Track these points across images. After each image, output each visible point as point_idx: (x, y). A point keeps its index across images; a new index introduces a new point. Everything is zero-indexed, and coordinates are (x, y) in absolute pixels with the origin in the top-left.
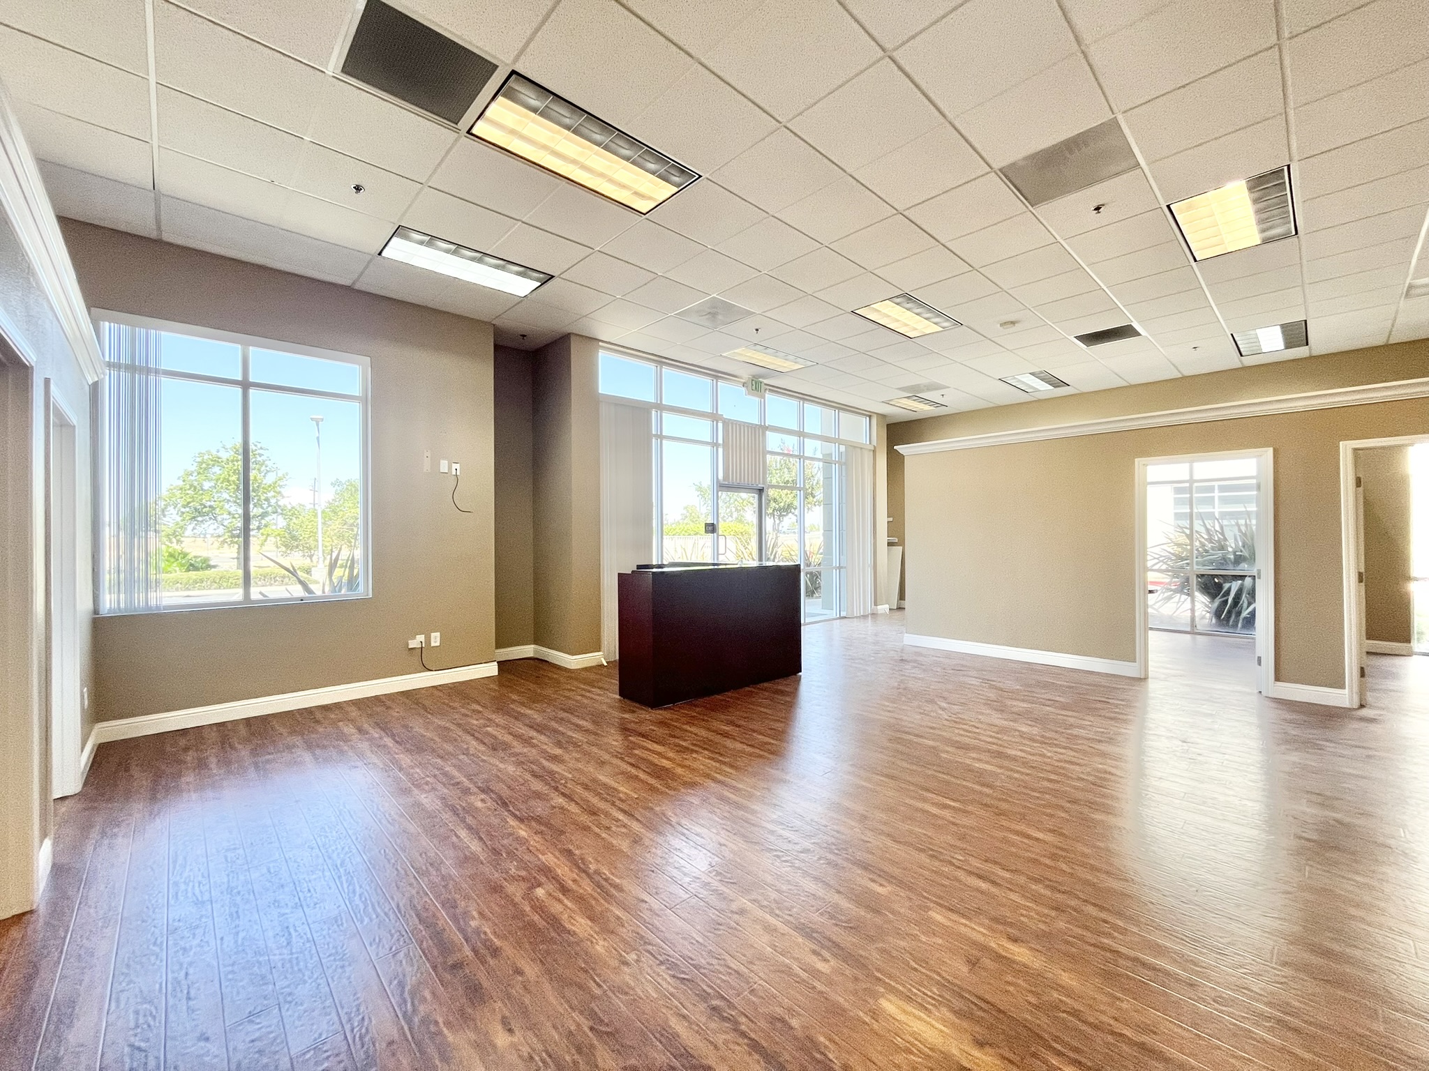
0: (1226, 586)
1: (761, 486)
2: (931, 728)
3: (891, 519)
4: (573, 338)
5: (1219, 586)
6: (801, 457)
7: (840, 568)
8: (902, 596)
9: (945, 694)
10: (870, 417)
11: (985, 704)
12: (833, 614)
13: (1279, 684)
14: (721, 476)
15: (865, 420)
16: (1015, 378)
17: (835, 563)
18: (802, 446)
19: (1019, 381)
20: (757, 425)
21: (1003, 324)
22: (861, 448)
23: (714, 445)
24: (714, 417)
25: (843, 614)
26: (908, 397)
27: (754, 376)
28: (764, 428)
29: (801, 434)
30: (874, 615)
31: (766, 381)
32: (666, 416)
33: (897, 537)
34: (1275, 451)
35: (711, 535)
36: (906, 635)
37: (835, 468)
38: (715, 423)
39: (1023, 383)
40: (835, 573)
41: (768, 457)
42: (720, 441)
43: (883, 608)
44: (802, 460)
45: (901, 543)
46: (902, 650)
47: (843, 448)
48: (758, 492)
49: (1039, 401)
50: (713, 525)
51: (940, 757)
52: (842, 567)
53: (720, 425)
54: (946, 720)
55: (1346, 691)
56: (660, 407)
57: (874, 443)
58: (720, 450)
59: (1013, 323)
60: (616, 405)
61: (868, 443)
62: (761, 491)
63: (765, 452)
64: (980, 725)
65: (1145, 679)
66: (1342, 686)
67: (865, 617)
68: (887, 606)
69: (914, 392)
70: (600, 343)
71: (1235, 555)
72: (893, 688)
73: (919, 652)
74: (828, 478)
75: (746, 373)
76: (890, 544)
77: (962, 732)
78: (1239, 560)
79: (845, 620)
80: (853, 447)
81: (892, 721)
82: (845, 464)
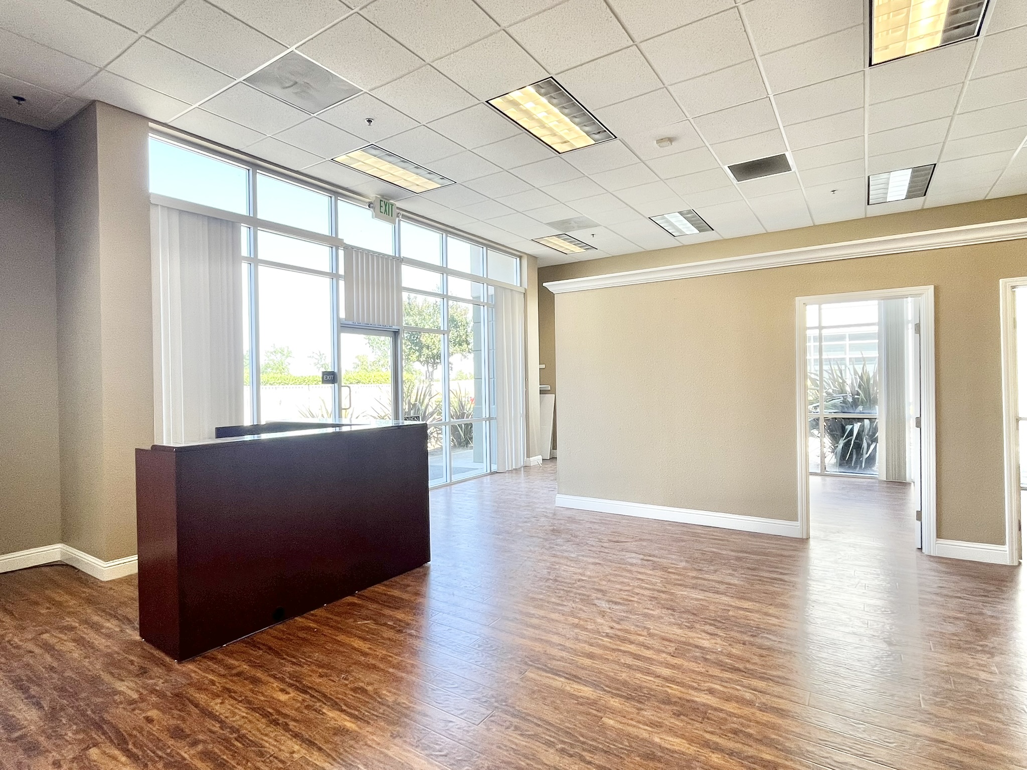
0: (849, 427)
1: (395, 327)
2: (591, 656)
3: (543, 366)
4: (99, 109)
5: (843, 430)
6: (445, 296)
7: (490, 419)
8: (554, 446)
9: (604, 585)
10: (520, 257)
11: (653, 598)
12: (483, 468)
13: (941, 541)
14: (342, 315)
15: (515, 261)
16: (665, 218)
17: (485, 414)
18: (445, 284)
19: (668, 221)
20: (389, 256)
21: (660, 141)
22: (512, 290)
23: (333, 276)
24: (333, 242)
25: (494, 468)
26: (558, 236)
27: (383, 196)
28: (399, 260)
29: (444, 271)
30: (526, 467)
31: (398, 204)
32: (263, 236)
33: (548, 386)
34: (936, 289)
35: (329, 386)
36: (558, 496)
37: (484, 311)
38: (334, 249)
39: (671, 224)
40: (485, 426)
41: (405, 295)
42: (341, 271)
43: (536, 460)
44: (445, 299)
45: (553, 391)
46: (554, 514)
47: (492, 290)
48: (393, 334)
49: (684, 246)
50: (333, 373)
51: (604, 728)
52: (492, 419)
53: (341, 253)
54: (607, 636)
55: (1006, 548)
56: (255, 223)
57: (525, 285)
58: (342, 283)
59: (671, 140)
60: (181, 212)
61: (519, 285)
62: (396, 334)
63: (400, 289)
64: (649, 642)
65: (808, 539)
66: (1003, 543)
67: (517, 470)
68: (540, 457)
69: (564, 229)
70: (151, 124)
71: (853, 398)
72: (541, 579)
73: (573, 517)
74: (477, 322)
75: (372, 191)
76: (542, 392)
77: (629, 661)
78: (855, 403)
79: (496, 476)
80: (501, 288)
81: (538, 647)
82: (494, 306)
